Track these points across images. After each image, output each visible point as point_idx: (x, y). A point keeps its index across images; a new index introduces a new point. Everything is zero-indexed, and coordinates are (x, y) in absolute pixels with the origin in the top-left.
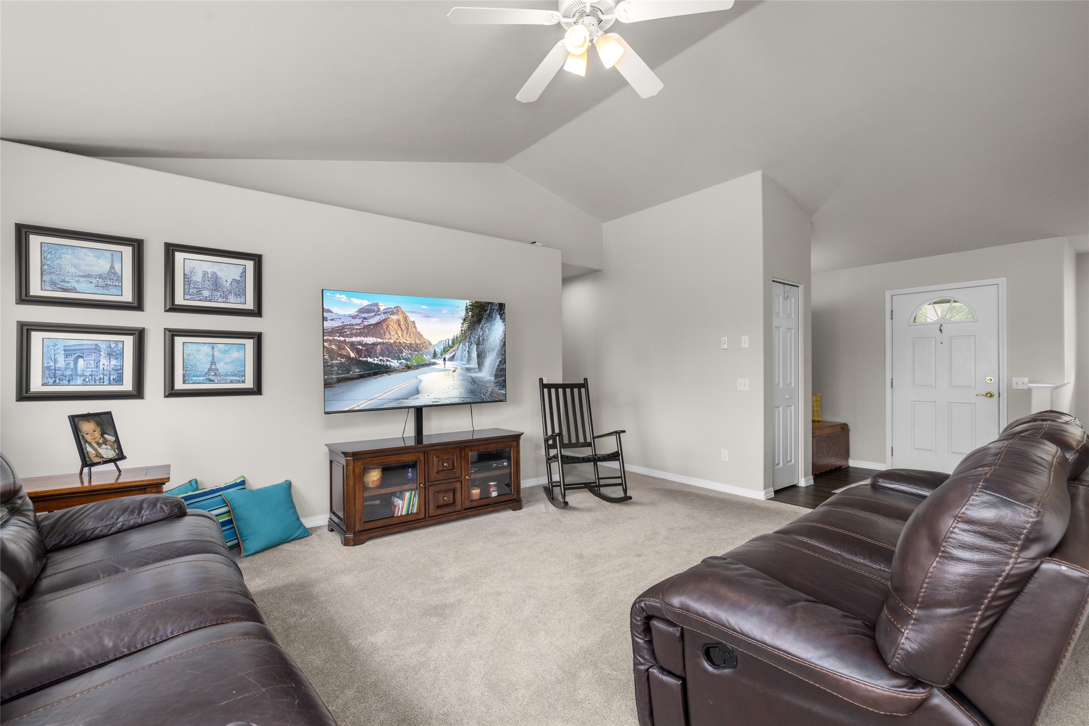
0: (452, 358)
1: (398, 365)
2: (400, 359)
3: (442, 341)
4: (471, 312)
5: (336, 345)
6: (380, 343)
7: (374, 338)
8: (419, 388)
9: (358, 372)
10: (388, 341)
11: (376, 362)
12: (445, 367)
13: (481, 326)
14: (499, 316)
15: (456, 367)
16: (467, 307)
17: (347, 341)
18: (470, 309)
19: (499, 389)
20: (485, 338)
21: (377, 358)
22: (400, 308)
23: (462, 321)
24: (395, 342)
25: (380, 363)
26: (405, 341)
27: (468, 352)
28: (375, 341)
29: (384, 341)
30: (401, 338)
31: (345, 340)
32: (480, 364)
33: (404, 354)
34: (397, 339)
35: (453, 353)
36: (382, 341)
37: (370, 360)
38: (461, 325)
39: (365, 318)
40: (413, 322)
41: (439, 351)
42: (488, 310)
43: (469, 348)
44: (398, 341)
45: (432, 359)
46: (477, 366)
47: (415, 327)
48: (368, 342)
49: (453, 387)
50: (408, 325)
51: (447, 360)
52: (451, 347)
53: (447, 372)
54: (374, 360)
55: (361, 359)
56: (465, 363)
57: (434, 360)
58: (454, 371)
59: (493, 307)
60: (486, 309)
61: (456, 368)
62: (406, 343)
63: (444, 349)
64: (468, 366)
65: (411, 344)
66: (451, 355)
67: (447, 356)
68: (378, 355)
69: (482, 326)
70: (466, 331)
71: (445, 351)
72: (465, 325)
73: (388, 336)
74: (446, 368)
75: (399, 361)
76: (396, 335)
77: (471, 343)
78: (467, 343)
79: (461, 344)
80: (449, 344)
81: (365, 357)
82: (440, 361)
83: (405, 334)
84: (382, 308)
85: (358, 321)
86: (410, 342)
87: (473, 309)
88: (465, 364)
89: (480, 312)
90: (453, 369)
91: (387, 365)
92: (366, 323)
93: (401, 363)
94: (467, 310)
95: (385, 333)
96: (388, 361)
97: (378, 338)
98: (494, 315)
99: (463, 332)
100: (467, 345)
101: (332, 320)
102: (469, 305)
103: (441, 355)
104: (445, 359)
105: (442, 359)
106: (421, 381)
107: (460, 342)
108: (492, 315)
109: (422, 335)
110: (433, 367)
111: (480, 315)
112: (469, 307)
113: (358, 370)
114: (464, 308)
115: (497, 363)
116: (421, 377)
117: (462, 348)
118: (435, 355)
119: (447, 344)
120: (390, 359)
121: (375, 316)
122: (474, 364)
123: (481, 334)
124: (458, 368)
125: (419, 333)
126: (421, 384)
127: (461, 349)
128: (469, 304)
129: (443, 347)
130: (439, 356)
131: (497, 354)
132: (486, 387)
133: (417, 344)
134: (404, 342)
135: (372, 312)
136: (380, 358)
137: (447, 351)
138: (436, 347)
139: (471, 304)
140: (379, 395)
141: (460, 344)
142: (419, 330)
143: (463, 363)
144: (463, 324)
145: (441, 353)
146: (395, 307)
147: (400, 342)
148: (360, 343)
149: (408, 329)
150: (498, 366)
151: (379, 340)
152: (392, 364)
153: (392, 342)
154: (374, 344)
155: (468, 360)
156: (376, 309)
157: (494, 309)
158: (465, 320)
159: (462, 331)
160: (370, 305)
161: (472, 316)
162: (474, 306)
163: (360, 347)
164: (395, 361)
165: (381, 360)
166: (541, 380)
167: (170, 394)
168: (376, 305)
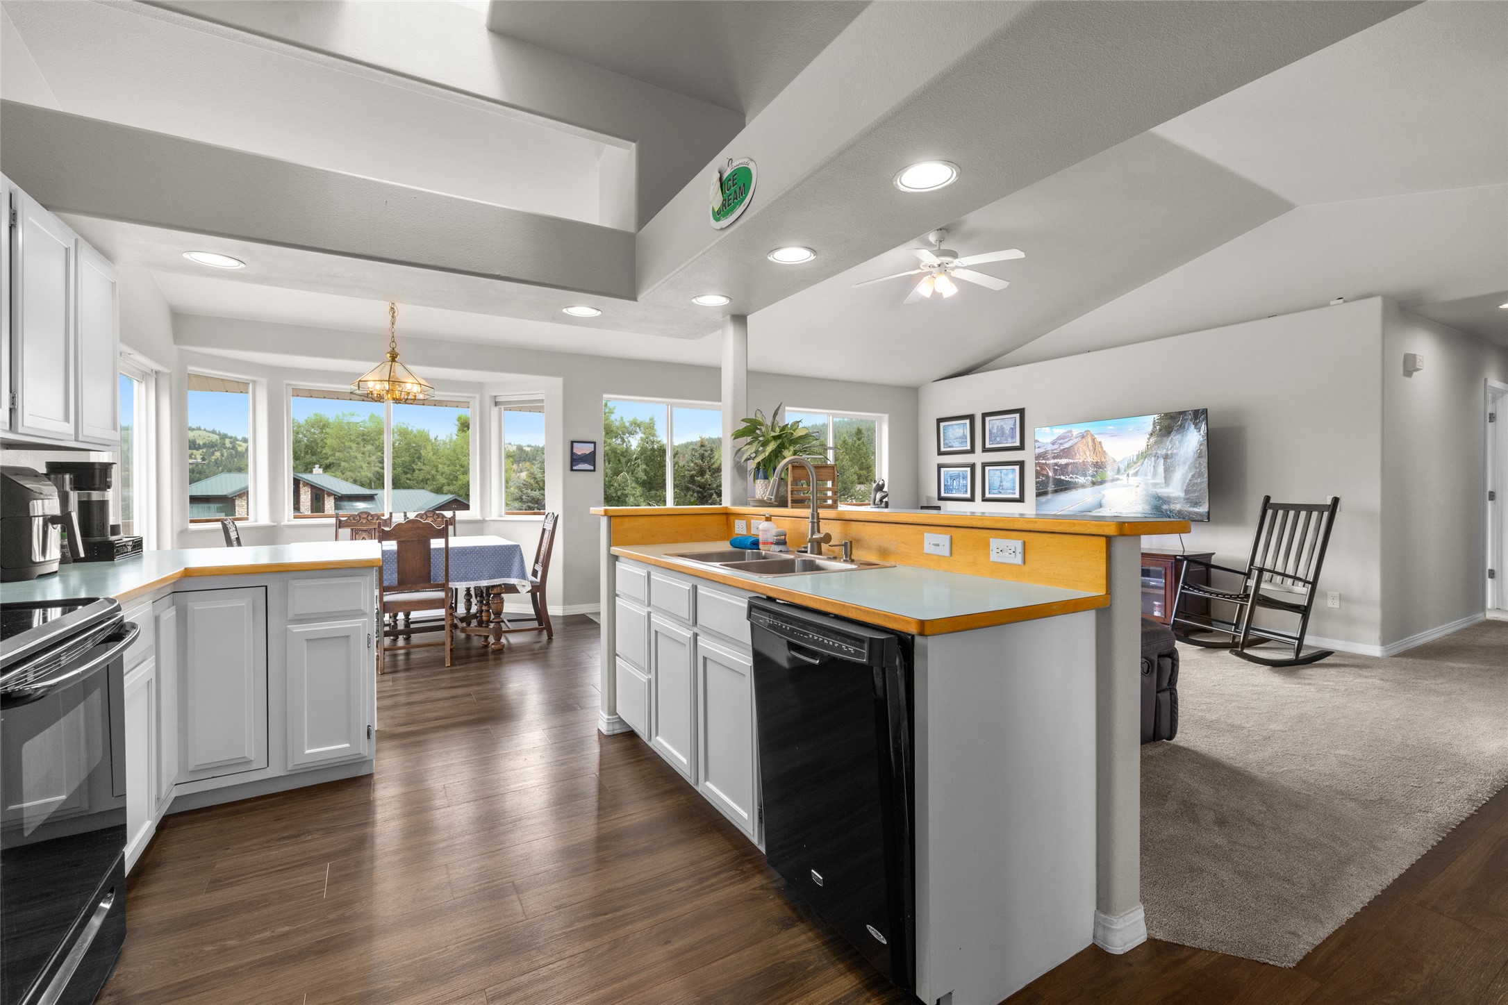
0: (1136, 474)
1: (1085, 481)
2: (1085, 476)
3: (1126, 457)
4: (1159, 427)
5: (1040, 467)
6: (1071, 463)
7: (1067, 460)
10: (1077, 461)
11: (1067, 479)
13: (1170, 438)
14: (1193, 426)
15: (1140, 482)
16: (1155, 421)
17: (1047, 463)
18: (1158, 424)
19: (1191, 506)
20: (1174, 450)
21: (1069, 476)
22: (1090, 431)
23: (1148, 436)
24: (1083, 462)
25: (1070, 480)
26: (1091, 460)
27: (1154, 466)
28: (1068, 462)
29: (1075, 461)
30: (1088, 458)
32: (1167, 479)
33: (1091, 471)
34: (1085, 459)
35: (1137, 469)
36: (1073, 461)
37: (1063, 478)
38: (1147, 440)
39: (1061, 444)
40: (1100, 443)
41: (1122, 467)
42: (1179, 421)
43: (1155, 463)
44: (1085, 461)
45: (1117, 475)
46: (1163, 481)
47: (1102, 447)
48: (1063, 463)
50: (1095, 446)
51: (1130, 475)
52: (1135, 463)
55: (1057, 478)
56: (1150, 478)
57: (1117, 477)
58: (1138, 486)
59: (1186, 417)
60: (1177, 420)
61: (1140, 484)
62: (1092, 462)
64: (1154, 481)
65: (1097, 462)
66: (1135, 471)
67: (1131, 472)
68: (1069, 474)
69: (1172, 438)
70: (1153, 445)
71: (1129, 466)
72: (1151, 440)
73: (1078, 456)
76: (1084, 456)
77: (1158, 457)
78: (1153, 458)
79: (1146, 459)
80: (1133, 460)
81: (1061, 475)
82: (1124, 477)
83: (1091, 454)
84: (1075, 434)
85: (1056, 446)
86: (1095, 460)
87: (1161, 423)
88: (1150, 480)
89: (1169, 425)
91: (1075, 481)
92: (1062, 448)
93: (1087, 480)
94: (1154, 424)
95: (1076, 454)
96: (1076, 478)
97: (1071, 459)
98: (1186, 425)
100: (1153, 460)
101: (1039, 447)
103: (1125, 471)
104: (1128, 475)
105: (1126, 475)
106: (1104, 496)
107: (1145, 457)
109: (1107, 453)
110: (1116, 482)
111: (1169, 428)
112: (1157, 421)
113: (1053, 486)
114: (1152, 423)
115: (1190, 476)
116: (1104, 492)
117: (1147, 463)
118: (1119, 471)
119: (1131, 460)
120: (1079, 478)
121: (1069, 440)
122: (1160, 479)
123: (1170, 447)
124: (1142, 483)
125: (1105, 452)
128: (1158, 419)
129: (1127, 463)
130: (1122, 472)
131: (1189, 467)
132: (1173, 505)
133: (1102, 462)
135: (1067, 437)
136: (1071, 475)
137: (1131, 468)
138: (1120, 464)
141: (1144, 459)
142: (1104, 449)
143: (1148, 478)
144: (1149, 439)
145: (1125, 469)
146: (1086, 430)
147: (1087, 462)
148: (1057, 465)
149: (1095, 449)
150: (1190, 480)
151: (1071, 461)
152: (1080, 481)
153: (1081, 461)
154: (1067, 465)
155: (1154, 475)
156: (1070, 435)
157: (1187, 420)
158: (1152, 434)
159: (1148, 446)
160: (1067, 431)
161: (1160, 430)
162: (1162, 420)
163: (1056, 467)
164: (1083, 478)
165: (1071, 478)
166: (1267, 499)
167: (983, 500)
168: (1071, 431)
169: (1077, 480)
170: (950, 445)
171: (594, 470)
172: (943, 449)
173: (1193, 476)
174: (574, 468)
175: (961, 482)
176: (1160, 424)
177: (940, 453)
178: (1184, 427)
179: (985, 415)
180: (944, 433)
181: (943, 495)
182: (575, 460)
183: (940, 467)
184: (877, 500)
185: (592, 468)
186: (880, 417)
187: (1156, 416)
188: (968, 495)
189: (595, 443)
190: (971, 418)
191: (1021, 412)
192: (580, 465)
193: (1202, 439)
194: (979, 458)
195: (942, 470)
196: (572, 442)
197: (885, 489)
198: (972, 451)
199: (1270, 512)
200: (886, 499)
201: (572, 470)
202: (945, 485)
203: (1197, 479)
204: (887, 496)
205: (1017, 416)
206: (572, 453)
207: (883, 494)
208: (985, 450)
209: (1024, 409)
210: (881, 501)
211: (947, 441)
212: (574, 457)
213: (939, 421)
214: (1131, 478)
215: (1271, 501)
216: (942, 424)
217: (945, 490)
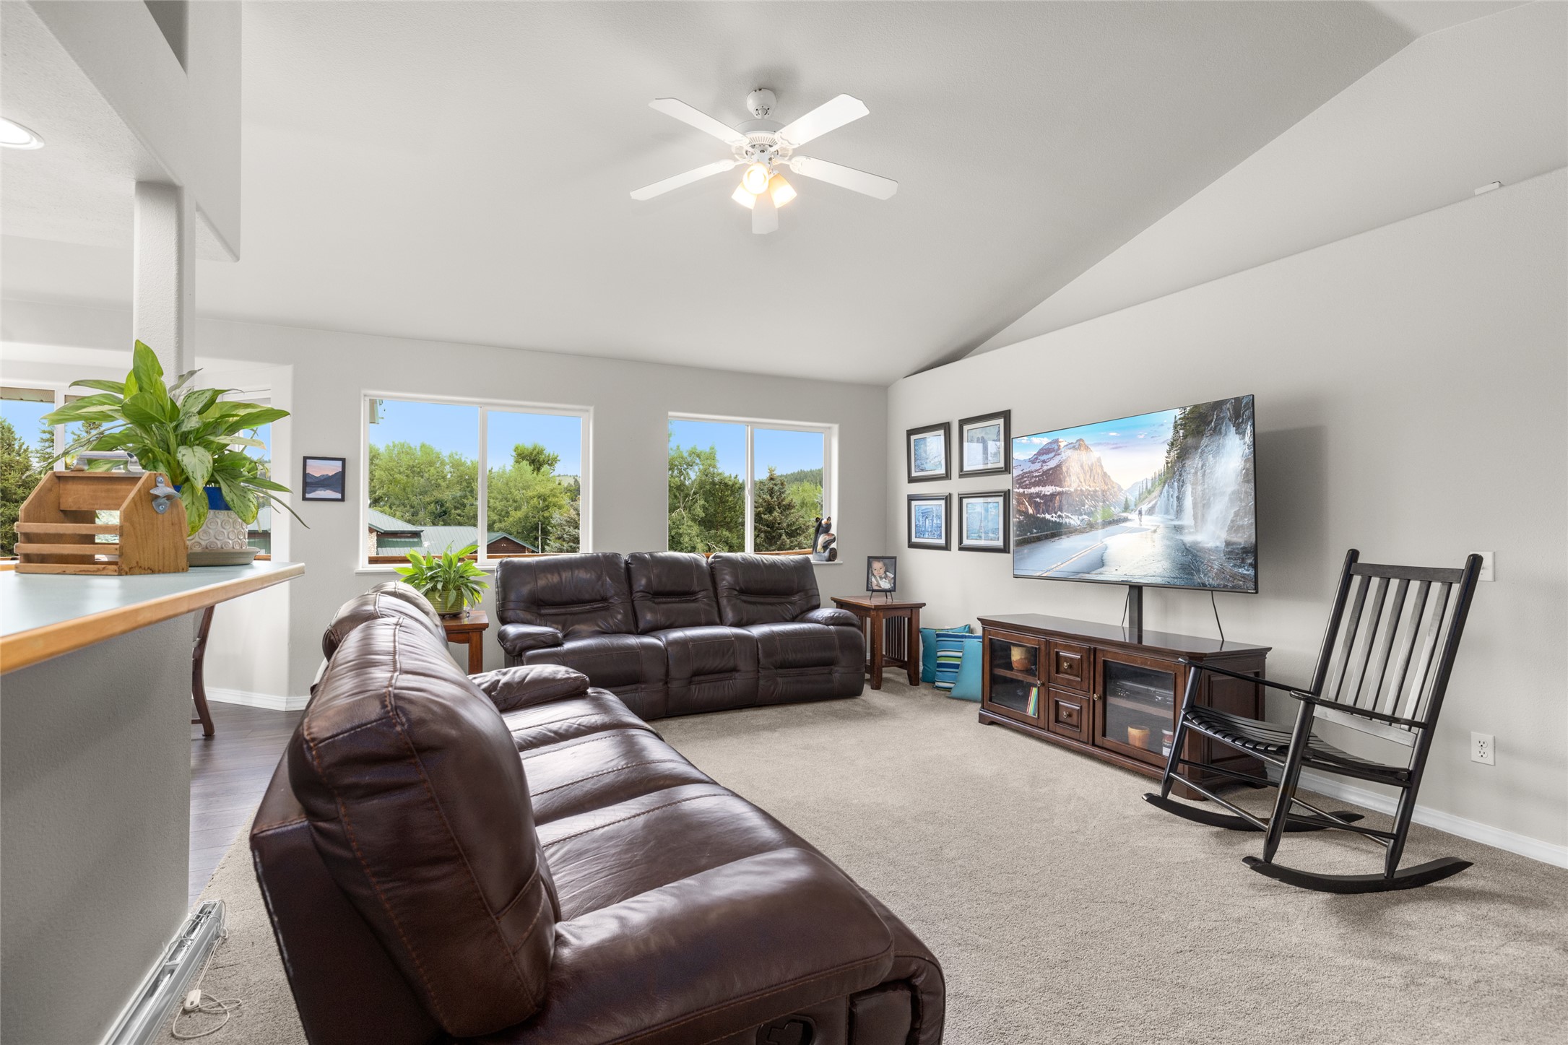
1: (1079, 523)
2: (1081, 515)
3: (1137, 483)
4: (1183, 429)
6: (1059, 494)
7: (1053, 487)
8: (1103, 558)
9: (1036, 533)
10: (1067, 489)
11: (1054, 519)
12: (1141, 525)
13: (1200, 450)
14: (1233, 429)
15: (1158, 524)
16: (1176, 422)
17: (1026, 493)
18: (1181, 425)
19: (1235, 566)
20: (1208, 471)
21: (1056, 513)
22: (1083, 441)
23: (1168, 448)
24: (1076, 490)
25: (1058, 520)
26: (1088, 487)
27: (1178, 498)
28: (1054, 490)
29: (1064, 490)
30: (1084, 484)
31: (1024, 492)
33: (1086, 506)
34: (1079, 486)
35: (1153, 502)
36: (1061, 489)
37: (1048, 516)
38: (1166, 454)
39: (1044, 462)
40: (1099, 459)
41: (1132, 499)
42: (1212, 420)
43: (1179, 492)
44: (1079, 489)
45: (1123, 512)
47: (1101, 467)
48: (1046, 493)
49: (1152, 558)
50: (1092, 464)
51: (1143, 513)
52: (1150, 492)
53: (1143, 532)
54: (1052, 517)
55: (1039, 515)
56: (1172, 517)
57: (1125, 515)
58: (1155, 531)
59: (1222, 415)
60: (1210, 419)
61: (1158, 527)
62: (1089, 491)
63: (1140, 495)
64: (1176, 523)
65: (1095, 491)
66: (1150, 505)
67: (1145, 507)
68: (1056, 510)
69: (1203, 451)
70: (1175, 463)
71: (1141, 499)
72: (1172, 454)
73: (1068, 482)
74: (1142, 527)
75: (1080, 518)
76: (1078, 480)
78: (1176, 484)
79: (1167, 485)
80: (1147, 488)
81: (1043, 513)
82: (1133, 516)
83: (1088, 477)
84: (1062, 445)
85: (1037, 466)
86: (1093, 489)
87: (1185, 423)
88: (1172, 520)
89: (1198, 427)
90: (1153, 528)
91: (1066, 523)
92: (1045, 468)
93: (1082, 521)
94: (1175, 427)
95: (1065, 478)
96: (1067, 517)
97: (1057, 486)
98: (1224, 428)
99: (1169, 465)
100: (1176, 487)
102: (1180, 419)
103: (1136, 506)
104: (1140, 513)
105: (1137, 512)
107: (1165, 483)
108: (1221, 429)
109: (1109, 476)
110: (1124, 524)
111: (1198, 432)
112: (1179, 422)
113: (1035, 531)
114: (1172, 425)
115: (1231, 516)
117: (1168, 492)
118: (1126, 508)
119: (1145, 487)
120: (1070, 515)
121: (1054, 456)
123: (1200, 465)
124: (1162, 525)
125: (1106, 474)
126: (1108, 551)
127: (1166, 494)
128: (1180, 417)
129: (1138, 493)
131: (1230, 499)
132: (1209, 561)
133: (1103, 491)
134: (1087, 490)
135: (1051, 452)
136: (1059, 513)
137: (1144, 499)
138: (1128, 494)
139: (1182, 416)
140: (1056, 565)
141: (1164, 487)
142: (1105, 470)
143: (1169, 517)
144: (1169, 452)
145: (1135, 502)
146: (1077, 441)
147: (1081, 490)
148: (1038, 495)
149: (1091, 470)
151: (1059, 489)
152: (1072, 522)
153: (1072, 490)
154: (1053, 495)
155: (1177, 511)
156: (1056, 447)
157: (1224, 418)
158: (1172, 444)
159: (1167, 463)
160: (1050, 443)
161: (1185, 436)
162: (1187, 419)
163: (1038, 500)
164: (1075, 518)
165: (1059, 516)
166: (1353, 555)
167: (961, 549)
168: (1056, 441)
169: (1067, 520)
170: (922, 467)
171: (343, 499)
172: (914, 474)
173: (1236, 514)
174: (308, 496)
175: (935, 521)
176: (1184, 426)
177: (912, 480)
178: (1220, 432)
179: (963, 422)
180: (915, 450)
181: (914, 540)
182: (309, 483)
183: (911, 499)
184: (819, 547)
185: (339, 496)
186: (829, 428)
187: (1177, 413)
188: (942, 541)
189: (343, 460)
190: (946, 427)
191: (1006, 415)
192: (317, 492)
193: (1247, 451)
194: (955, 486)
195: (914, 503)
196: (305, 459)
197: (833, 530)
198: (947, 476)
199: (1357, 580)
200: (833, 545)
201: (304, 499)
202: (916, 526)
203: (1242, 518)
204: (833, 540)
205: (1001, 421)
206: (305, 475)
207: (827, 538)
208: (963, 474)
209: (1010, 411)
210: (825, 547)
211: (918, 462)
212: (308, 480)
213: (910, 433)
214: (1145, 518)
215: (1360, 561)
216: (913, 438)
217: (916, 533)
